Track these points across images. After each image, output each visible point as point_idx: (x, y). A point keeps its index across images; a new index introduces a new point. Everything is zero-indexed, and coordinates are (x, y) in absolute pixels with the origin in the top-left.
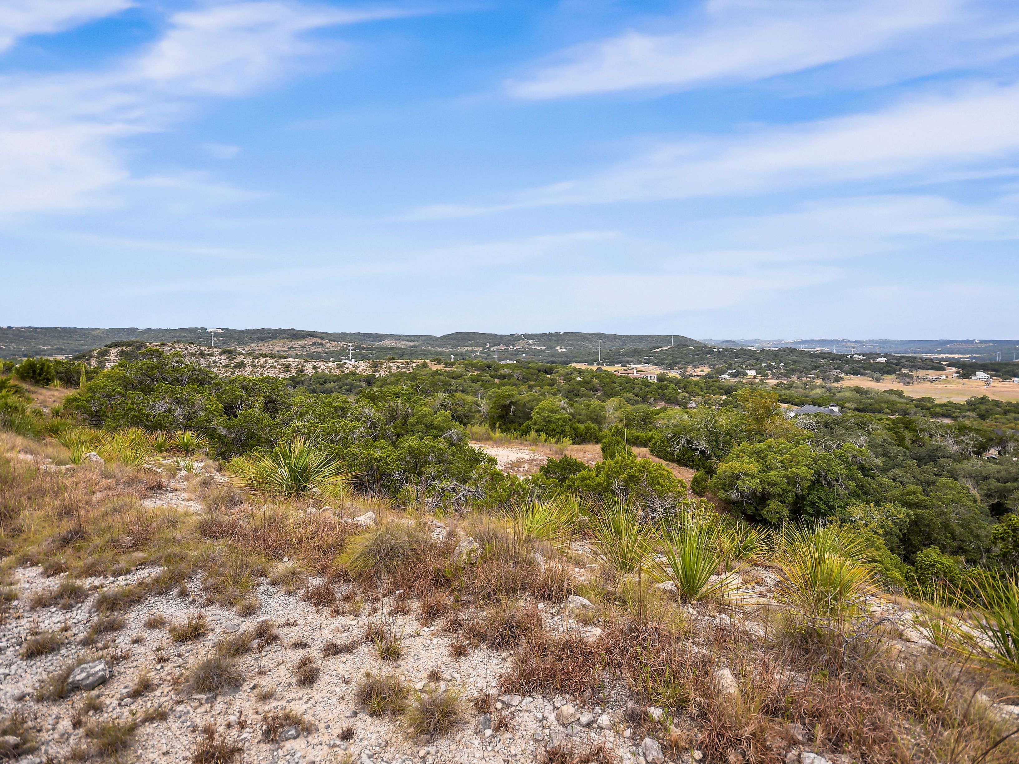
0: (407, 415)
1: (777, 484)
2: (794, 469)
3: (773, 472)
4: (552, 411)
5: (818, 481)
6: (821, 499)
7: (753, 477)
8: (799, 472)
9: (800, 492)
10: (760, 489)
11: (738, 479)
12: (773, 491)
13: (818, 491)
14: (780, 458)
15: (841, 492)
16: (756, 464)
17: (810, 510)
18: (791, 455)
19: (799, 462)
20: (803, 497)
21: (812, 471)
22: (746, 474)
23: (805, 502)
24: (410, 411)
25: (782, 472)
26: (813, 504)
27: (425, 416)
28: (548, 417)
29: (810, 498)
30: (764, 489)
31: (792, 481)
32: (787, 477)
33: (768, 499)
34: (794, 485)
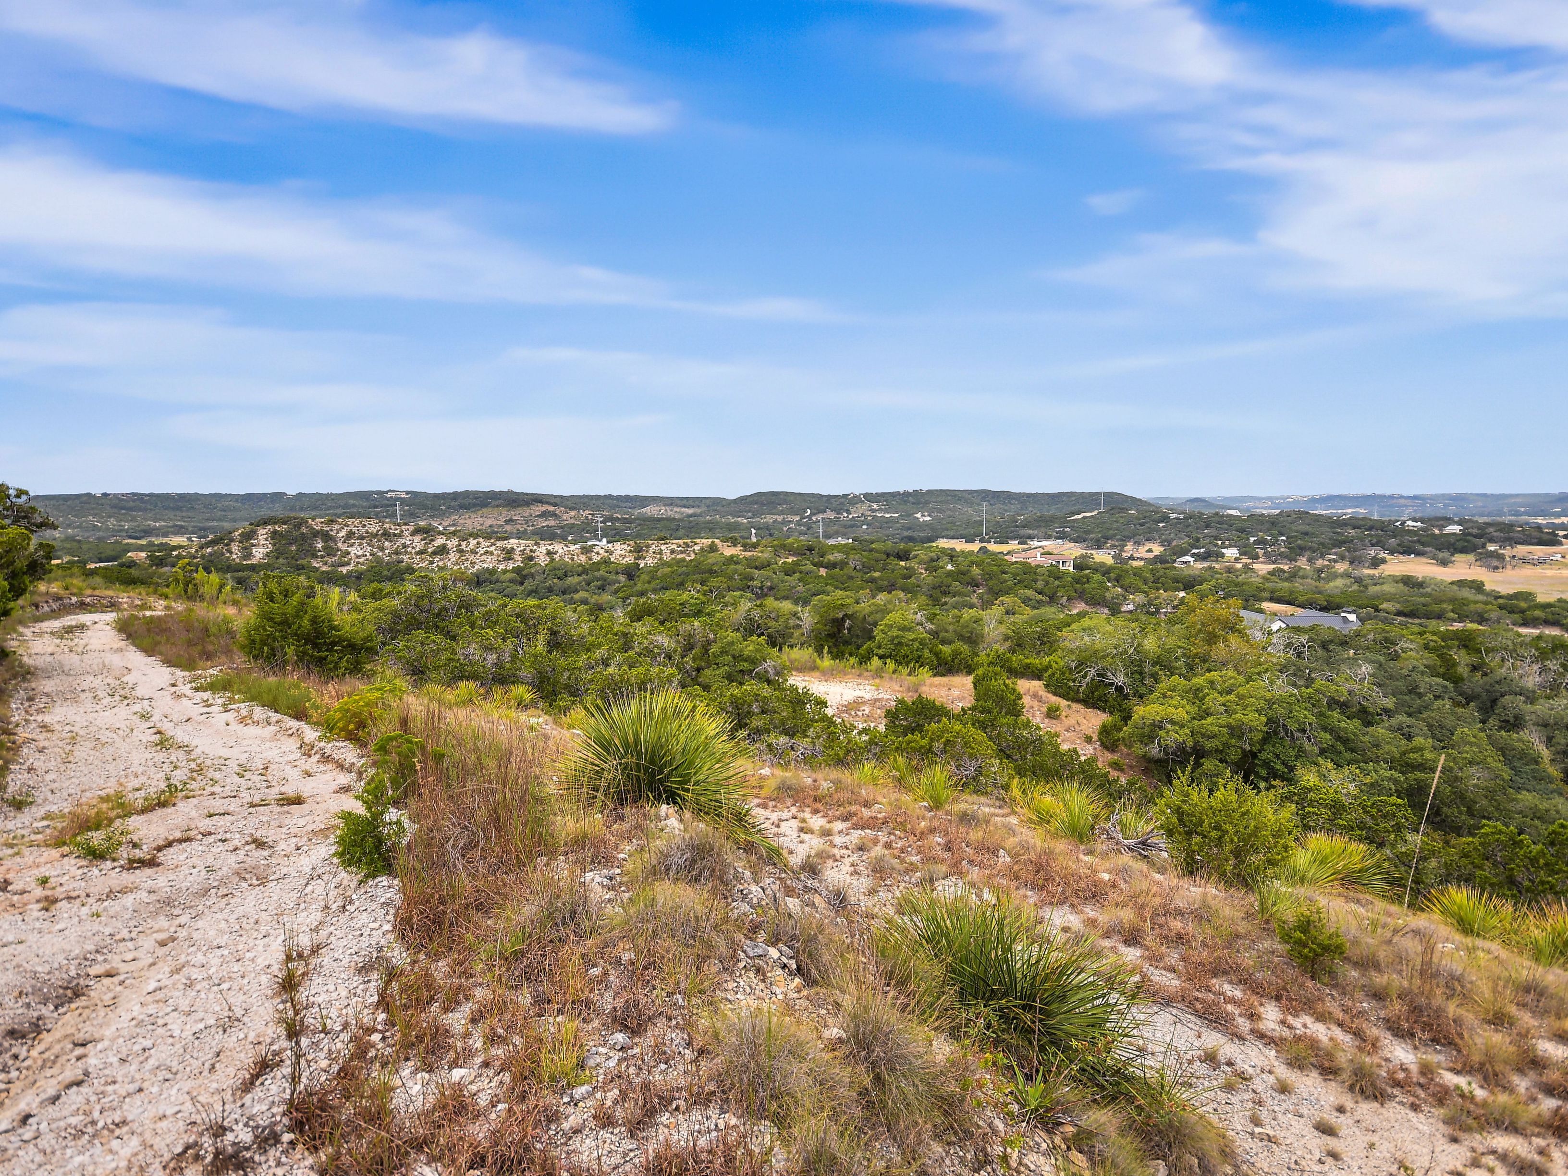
0: (709, 643)
1: (1214, 736)
2: (1238, 716)
3: (1209, 720)
4: (904, 629)
5: (1276, 733)
6: (1277, 756)
7: (1182, 726)
8: (1245, 719)
9: (1248, 747)
10: (1190, 743)
11: (1161, 728)
12: (1209, 745)
13: (1274, 746)
14: (1222, 699)
15: (1307, 746)
16: (1188, 708)
17: (1263, 772)
18: (1237, 696)
19: (1247, 706)
20: (1254, 755)
21: (1264, 719)
22: (1173, 722)
23: (1257, 762)
24: (711, 636)
25: (1223, 720)
26: (1266, 764)
27: (732, 643)
28: (897, 637)
29: (1263, 756)
30: (1196, 743)
31: (1236, 731)
32: (1229, 726)
33: (1203, 757)
34: (1240, 737)
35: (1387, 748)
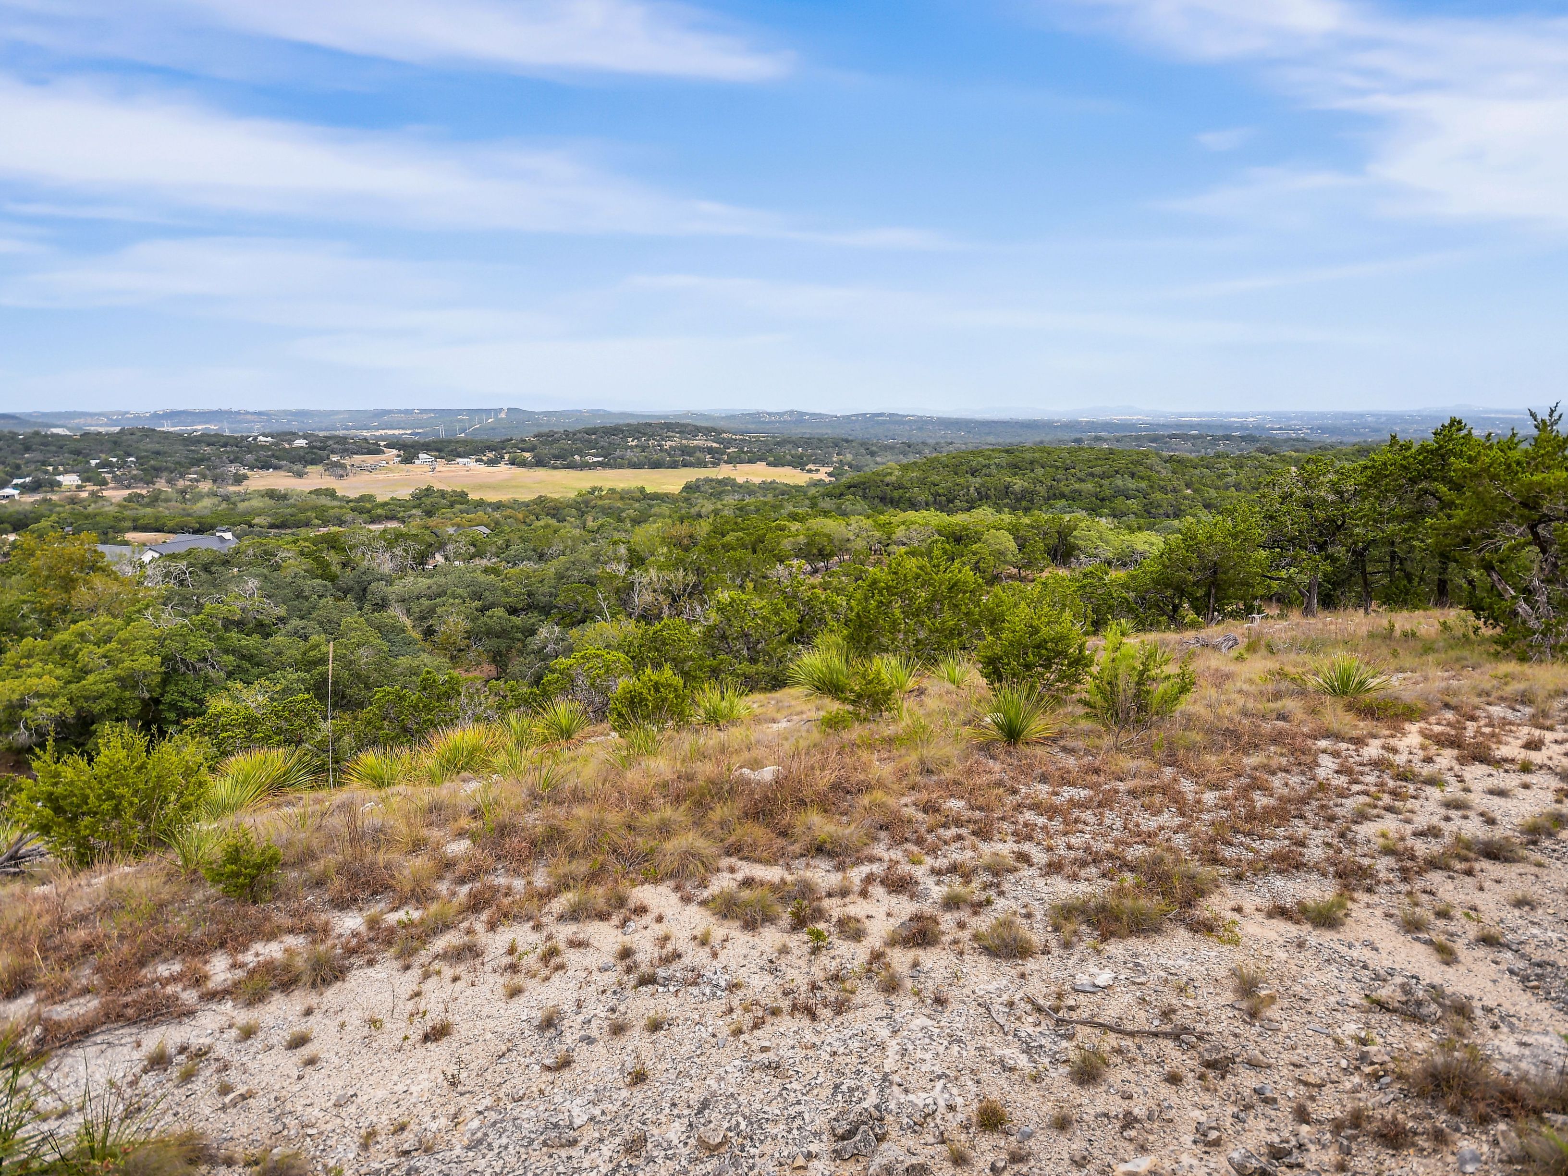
1: (102, 695)
2: (127, 664)
3: (91, 678)
5: (175, 670)
6: (184, 694)
7: (54, 696)
8: (136, 665)
9: (147, 695)
10: (71, 713)
11: (23, 707)
12: (96, 708)
13: (176, 685)
14: (101, 651)
15: (212, 673)
16: (59, 671)
17: (172, 716)
18: (119, 642)
19: (134, 650)
20: (157, 701)
21: (158, 659)
22: (38, 695)
23: (161, 707)
25: (109, 673)
26: (173, 706)
29: (167, 698)
30: (79, 710)
31: (128, 682)
32: (118, 679)
33: (93, 723)
34: (135, 687)
35: (288, 653)
